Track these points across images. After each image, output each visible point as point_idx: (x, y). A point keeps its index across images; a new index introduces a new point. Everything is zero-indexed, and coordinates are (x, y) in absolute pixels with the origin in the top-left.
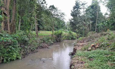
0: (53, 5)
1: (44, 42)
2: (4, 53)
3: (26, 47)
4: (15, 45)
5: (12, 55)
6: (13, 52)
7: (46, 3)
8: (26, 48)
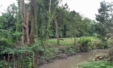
0: (74, 11)
1: (63, 52)
2: (23, 62)
3: (42, 57)
4: (32, 55)
5: (29, 64)
6: (29, 62)
7: (69, 8)
8: (42, 59)
